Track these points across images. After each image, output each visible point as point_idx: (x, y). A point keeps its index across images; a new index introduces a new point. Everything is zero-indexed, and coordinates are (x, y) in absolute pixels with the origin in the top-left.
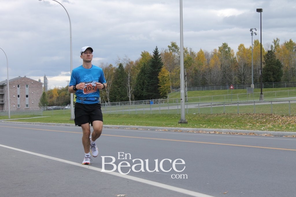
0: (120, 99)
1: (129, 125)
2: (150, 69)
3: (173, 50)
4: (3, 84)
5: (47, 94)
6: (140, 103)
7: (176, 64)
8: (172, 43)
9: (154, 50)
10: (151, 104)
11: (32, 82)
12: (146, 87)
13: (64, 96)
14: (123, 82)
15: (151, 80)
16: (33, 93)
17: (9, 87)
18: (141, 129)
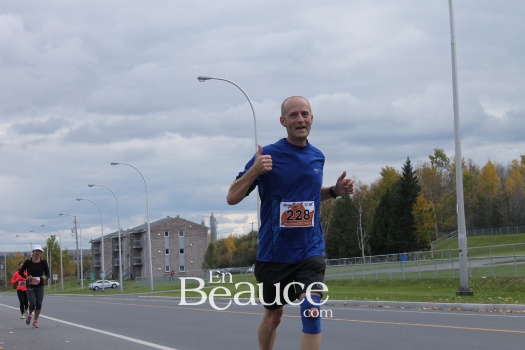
0: (345, 253)
1: (365, 300)
2: (397, 198)
3: (439, 164)
4: (140, 231)
5: (215, 247)
6: (380, 259)
7: (444, 188)
8: (436, 151)
9: (404, 165)
10: (403, 261)
11: (191, 226)
12: (391, 230)
13: (246, 250)
14: (350, 222)
15: (401, 218)
16: (191, 245)
17: (151, 235)
18: (388, 307)
